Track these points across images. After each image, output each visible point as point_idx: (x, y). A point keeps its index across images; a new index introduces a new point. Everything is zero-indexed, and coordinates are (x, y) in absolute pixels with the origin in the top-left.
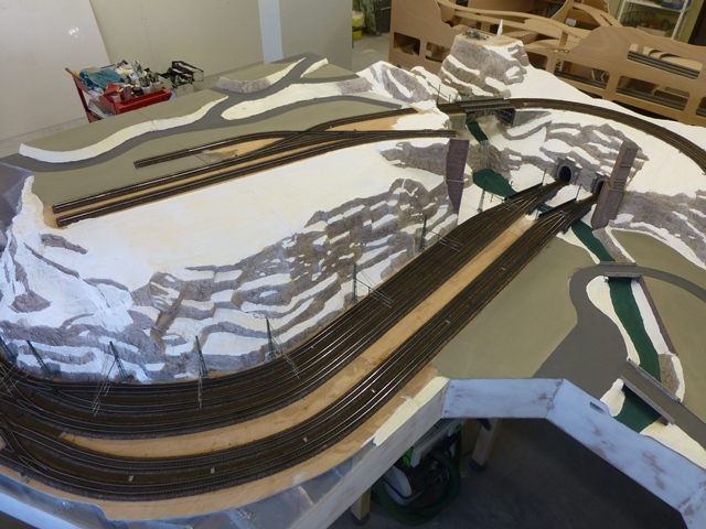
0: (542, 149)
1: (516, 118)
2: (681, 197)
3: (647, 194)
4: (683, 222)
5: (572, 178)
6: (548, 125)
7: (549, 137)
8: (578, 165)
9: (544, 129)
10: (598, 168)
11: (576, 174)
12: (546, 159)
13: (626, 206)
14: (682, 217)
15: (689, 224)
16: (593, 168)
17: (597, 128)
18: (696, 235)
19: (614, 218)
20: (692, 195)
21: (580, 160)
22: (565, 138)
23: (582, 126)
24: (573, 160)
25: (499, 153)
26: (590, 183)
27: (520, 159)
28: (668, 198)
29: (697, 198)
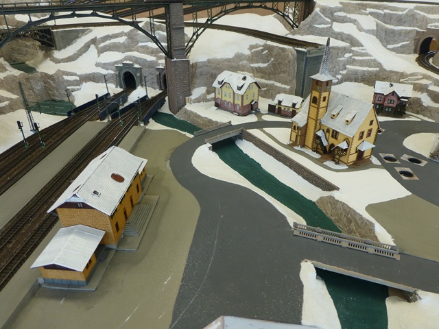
0: (98, 65)
1: (56, 39)
2: (239, 57)
3: (209, 61)
5: (137, 81)
6: (94, 41)
7: (101, 51)
8: (136, 66)
9: (92, 46)
10: (155, 63)
11: (138, 75)
12: (104, 72)
16: (151, 65)
18: (267, 85)
21: (137, 60)
22: (115, 48)
24: (131, 62)
25: (51, 77)
26: (155, 80)
27: (78, 78)
28: (229, 60)
29: (252, 53)
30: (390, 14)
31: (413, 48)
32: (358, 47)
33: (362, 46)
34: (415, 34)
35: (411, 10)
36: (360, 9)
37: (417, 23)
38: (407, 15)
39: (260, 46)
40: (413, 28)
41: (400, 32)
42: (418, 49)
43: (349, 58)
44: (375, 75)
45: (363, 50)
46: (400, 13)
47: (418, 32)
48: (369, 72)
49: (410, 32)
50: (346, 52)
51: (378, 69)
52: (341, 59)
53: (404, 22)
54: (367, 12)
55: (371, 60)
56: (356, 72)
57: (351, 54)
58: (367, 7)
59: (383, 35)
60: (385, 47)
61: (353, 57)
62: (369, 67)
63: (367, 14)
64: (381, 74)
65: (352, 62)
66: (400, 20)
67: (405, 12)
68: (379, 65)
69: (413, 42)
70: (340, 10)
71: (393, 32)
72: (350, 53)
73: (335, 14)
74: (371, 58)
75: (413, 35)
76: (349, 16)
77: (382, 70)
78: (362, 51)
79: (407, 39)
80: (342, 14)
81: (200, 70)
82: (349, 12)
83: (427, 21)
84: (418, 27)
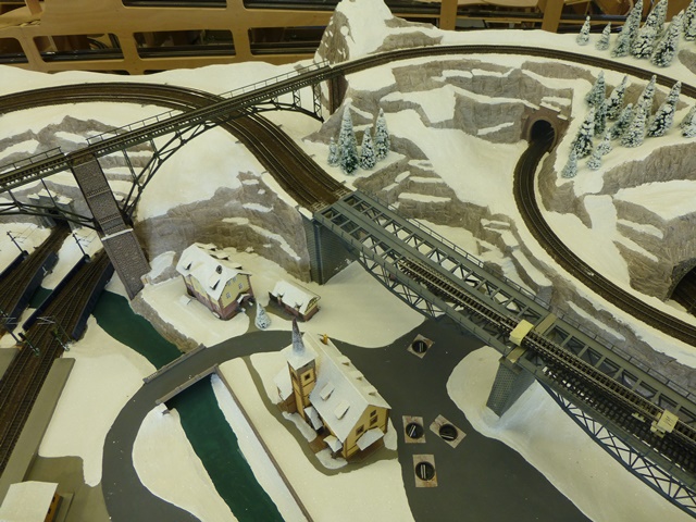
2: (222, 195)
3: (172, 213)
4: (245, 229)
8: (64, 200)
13: (155, 244)
14: (241, 221)
15: (255, 228)
17: (59, 128)
18: (271, 241)
19: (148, 269)
20: (236, 184)
21: (61, 189)
23: (36, 131)
28: (206, 204)
29: (244, 185)
30: (483, 78)
31: (520, 132)
32: (420, 159)
33: (426, 158)
34: (523, 111)
35: (517, 71)
36: (429, 75)
37: (526, 92)
38: (509, 78)
39: (254, 177)
40: (519, 101)
41: (498, 108)
42: (528, 133)
43: (402, 182)
44: (445, 208)
45: (426, 165)
46: (499, 75)
47: (526, 108)
48: (434, 205)
49: (515, 107)
50: (400, 172)
51: (448, 199)
52: (388, 188)
53: (506, 91)
54: (442, 79)
55: (438, 184)
56: (414, 204)
57: (407, 173)
58: (442, 69)
59: (470, 116)
60: (475, 134)
61: (412, 179)
62: (436, 195)
63: (441, 85)
64: (454, 206)
65: (409, 186)
66: (499, 87)
67: (506, 75)
68: (450, 192)
69: (520, 122)
70: (391, 90)
71: (487, 108)
72: (405, 170)
73: (383, 99)
74: (439, 181)
75: (519, 112)
76: (407, 97)
77: (455, 201)
78: (425, 169)
79: (510, 118)
80: (395, 97)
81: (159, 229)
82: (409, 87)
83: (542, 91)
84: (528, 99)
